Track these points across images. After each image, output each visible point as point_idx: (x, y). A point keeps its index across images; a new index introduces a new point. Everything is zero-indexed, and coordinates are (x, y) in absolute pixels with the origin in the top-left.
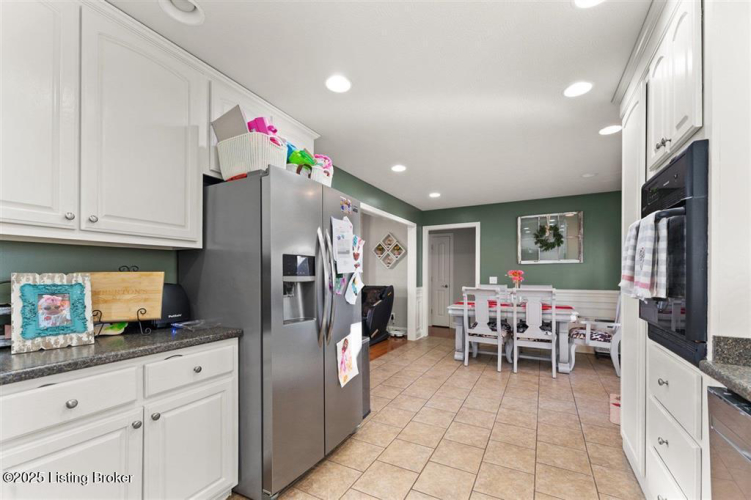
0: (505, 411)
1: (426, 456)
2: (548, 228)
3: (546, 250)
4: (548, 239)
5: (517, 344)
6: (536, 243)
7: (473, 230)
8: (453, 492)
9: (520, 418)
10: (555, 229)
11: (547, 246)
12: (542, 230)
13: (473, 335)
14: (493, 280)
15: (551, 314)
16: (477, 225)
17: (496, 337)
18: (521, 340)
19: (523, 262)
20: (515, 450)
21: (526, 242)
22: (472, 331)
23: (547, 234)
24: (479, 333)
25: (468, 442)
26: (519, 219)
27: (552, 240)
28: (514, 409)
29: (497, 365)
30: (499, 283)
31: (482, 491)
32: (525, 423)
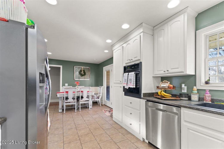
0: (87, 122)
1: (79, 143)
2: (82, 70)
3: (82, 76)
4: (82, 74)
5: (80, 103)
6: (79, 74)
7: (60, 68)
8: (95, 147)
9: (92, 122)
10: (84, 71)
11: (82, 75)
12: (81, 71)
13: (67, 103)
14: (66, 85)
15: (89, 93)
16: (61, 66)
17: (75, 102)
18: (82, 102)
19: (76, 79)
20: (98, 129)
21: (77, 73)
22: (67, 101)
23: (82, 72)
24: (69, 102)
25: (86, 133)
26: (75, 67)
27: (83, 74)
28: (88, 120)
29: (75, 110)
30: (69, 85)
31: (100, 142)
32: (94, 122)
